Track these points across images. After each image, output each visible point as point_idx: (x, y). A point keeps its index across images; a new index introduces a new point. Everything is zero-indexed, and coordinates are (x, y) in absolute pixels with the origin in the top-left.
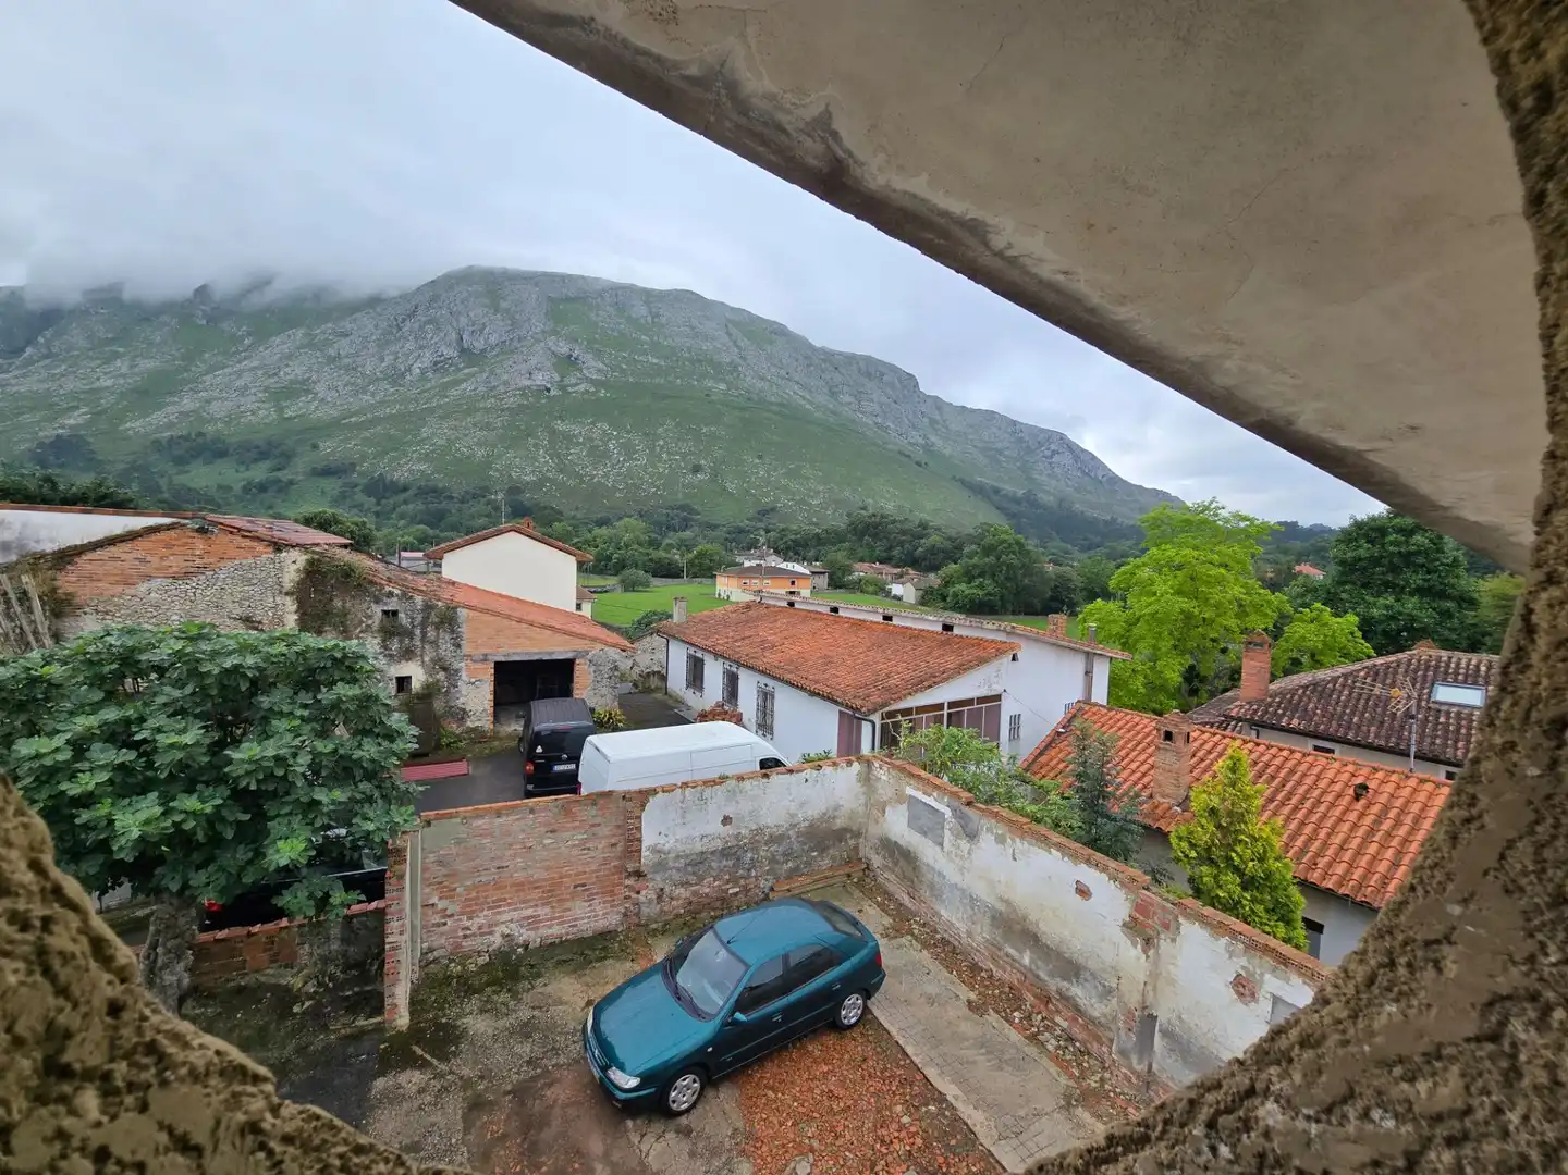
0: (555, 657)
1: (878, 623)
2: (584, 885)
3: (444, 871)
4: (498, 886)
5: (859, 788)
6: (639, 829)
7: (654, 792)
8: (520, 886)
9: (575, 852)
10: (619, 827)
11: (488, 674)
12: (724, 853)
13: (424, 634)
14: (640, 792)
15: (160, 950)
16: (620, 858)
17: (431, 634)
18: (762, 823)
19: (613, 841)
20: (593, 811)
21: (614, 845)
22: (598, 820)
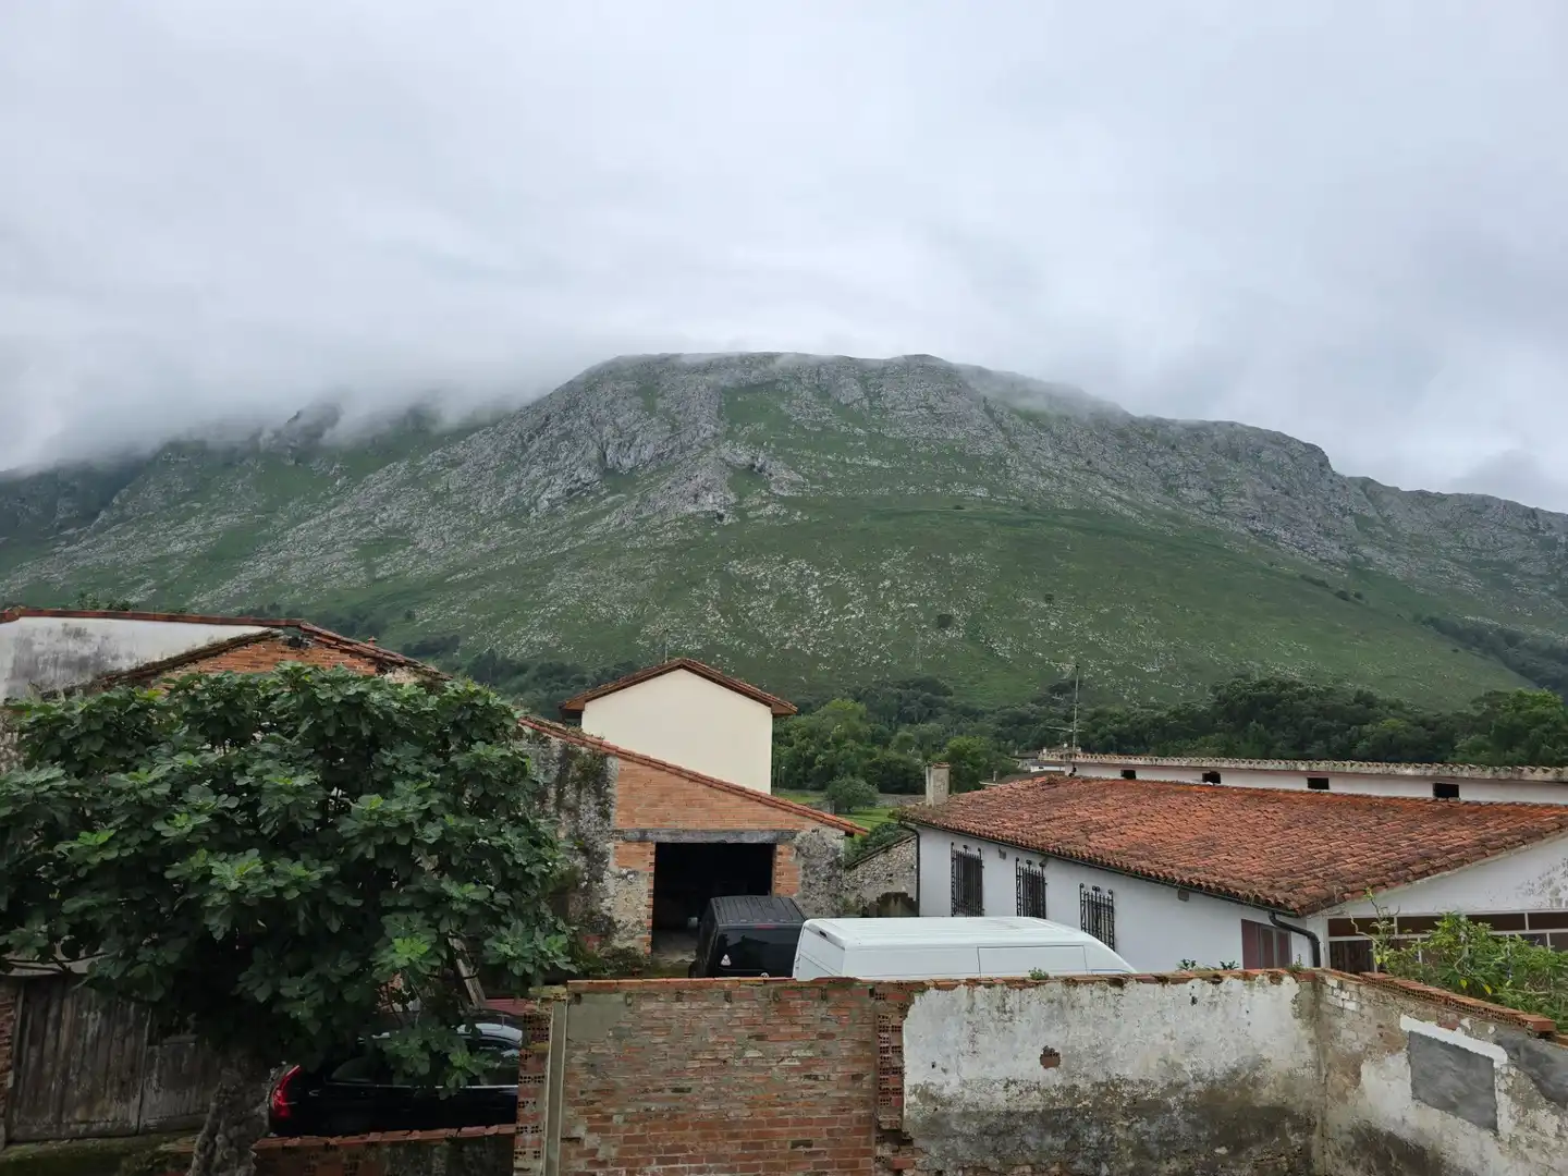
0: (745, 839)
1: (1302, 793)
2: (808, 1144)
3: (596, 1083)
4: (674, 1120)
5: (1299, 1031)
6: (899, 1050)
7: (921, 987)
8: (708, 1128)
9: (795, 1080)
10: (865, 1044)
11: (645, 863)
12: (1049, 1120)
13: (560, 795)
14: (900, 985)
15: (219, 1139)
16: (865, 1104)
17: (570, 797)
18: (1116, 1071)
19: (857, 1069)
20: (822, 1010)
21: (856, 1077)
22: (831, 1027)
